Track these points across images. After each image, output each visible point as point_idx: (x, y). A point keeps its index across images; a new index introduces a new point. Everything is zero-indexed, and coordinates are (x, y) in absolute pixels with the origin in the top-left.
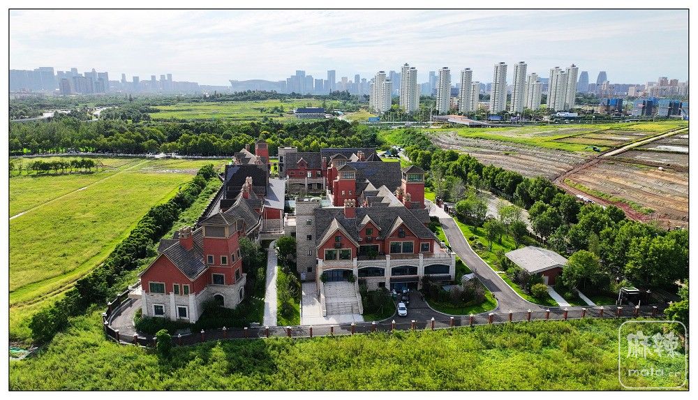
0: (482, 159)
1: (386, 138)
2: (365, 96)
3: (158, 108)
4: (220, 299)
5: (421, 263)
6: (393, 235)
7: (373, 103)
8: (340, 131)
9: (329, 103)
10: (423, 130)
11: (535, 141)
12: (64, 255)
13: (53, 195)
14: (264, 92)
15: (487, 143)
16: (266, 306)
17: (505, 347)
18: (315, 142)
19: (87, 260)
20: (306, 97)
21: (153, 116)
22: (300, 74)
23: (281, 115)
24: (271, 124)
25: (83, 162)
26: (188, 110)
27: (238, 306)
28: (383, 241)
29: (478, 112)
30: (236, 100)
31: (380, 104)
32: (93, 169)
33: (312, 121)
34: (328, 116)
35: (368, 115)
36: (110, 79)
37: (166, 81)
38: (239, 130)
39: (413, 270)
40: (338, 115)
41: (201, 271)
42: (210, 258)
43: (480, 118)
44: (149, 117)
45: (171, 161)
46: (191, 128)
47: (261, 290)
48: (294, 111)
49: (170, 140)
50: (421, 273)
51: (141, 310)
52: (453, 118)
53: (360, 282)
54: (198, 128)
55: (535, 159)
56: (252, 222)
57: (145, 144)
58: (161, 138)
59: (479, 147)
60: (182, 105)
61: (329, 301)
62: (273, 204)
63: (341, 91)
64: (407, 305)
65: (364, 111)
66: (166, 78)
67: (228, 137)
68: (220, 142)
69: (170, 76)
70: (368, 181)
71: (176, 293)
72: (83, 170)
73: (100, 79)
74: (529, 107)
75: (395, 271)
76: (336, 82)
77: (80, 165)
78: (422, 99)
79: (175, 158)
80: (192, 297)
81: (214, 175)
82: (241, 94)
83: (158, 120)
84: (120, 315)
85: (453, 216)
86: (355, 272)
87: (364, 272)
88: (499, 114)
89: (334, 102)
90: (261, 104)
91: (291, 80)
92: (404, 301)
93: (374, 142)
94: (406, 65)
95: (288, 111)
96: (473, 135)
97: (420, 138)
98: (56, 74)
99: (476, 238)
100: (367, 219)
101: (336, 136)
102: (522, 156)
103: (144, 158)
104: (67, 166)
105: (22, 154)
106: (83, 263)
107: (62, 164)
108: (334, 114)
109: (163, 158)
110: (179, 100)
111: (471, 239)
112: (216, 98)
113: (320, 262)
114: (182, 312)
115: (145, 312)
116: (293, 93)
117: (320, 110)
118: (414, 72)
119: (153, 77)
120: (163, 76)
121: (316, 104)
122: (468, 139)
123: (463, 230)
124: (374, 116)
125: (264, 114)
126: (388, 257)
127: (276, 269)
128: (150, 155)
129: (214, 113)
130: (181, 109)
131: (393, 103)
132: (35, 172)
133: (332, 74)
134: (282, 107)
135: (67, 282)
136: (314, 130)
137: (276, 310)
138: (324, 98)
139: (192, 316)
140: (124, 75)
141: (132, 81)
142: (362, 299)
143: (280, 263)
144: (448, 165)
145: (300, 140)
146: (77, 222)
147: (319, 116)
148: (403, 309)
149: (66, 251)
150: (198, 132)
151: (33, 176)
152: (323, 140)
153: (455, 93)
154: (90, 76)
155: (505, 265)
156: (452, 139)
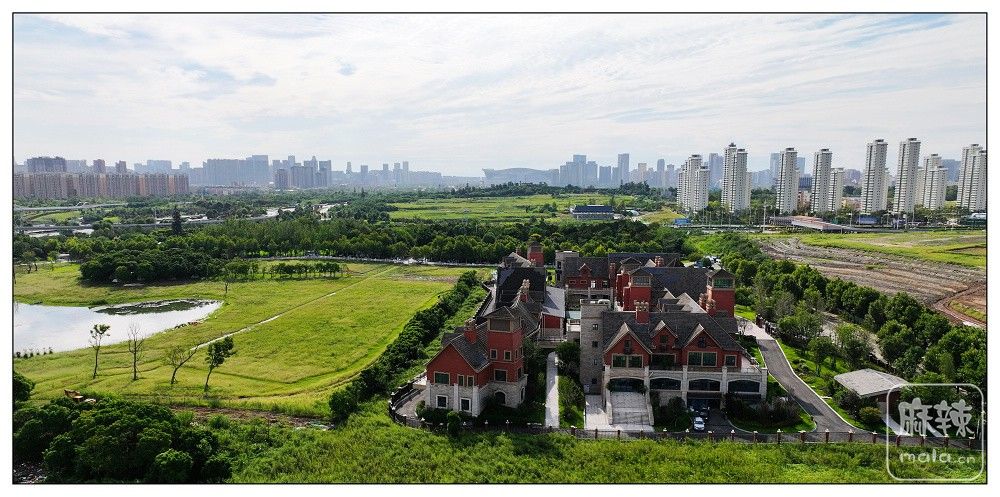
0: (830, 274)
1: (697, 246)
2: (671, 190)
3: (397, 205)
4: (501, 396)
5: (724, 377)
6: (691, 344)
7: (681, 199)
8: (633, 234)
9: (619, 199)
10: (752, 236)
11: (918, 251)
12: (333, 355)
13: (304, 299)
14: (531, 185)
15: (844, 253)
16: (547, 411)
17: (814, 463)
18: (601, 247)
19: (357, 361)
20: (587, 191)
21: (393, 215)
22: (580, 160)
23: (554, 216)
24: (543, 224)
25: (328, 266)
26: (433, 208)
27: (519, 406)
28: (680, 351)
29: (840, 212)
30: (493, 195)
31: (692, 200)
32: (338, 274)
33: (595, 222)
34: (617, 217)
35: (674, 215)
36: (333, 169)
37: (401, 170)
38: (503, 233)
39: (716, 385)
40: (631, 215)
41: (485, 365)
42: (494, 353)
43: (844, 220)
44: (388, 217)
45: (423, 268)
46: (444, 229)
47: (542, 395)
48: (571, 210)
49: (420, 243)
50: (724, 389)
51: (423, 402)
52: (799, 221)
53: (651, 394)
54: (452, 229)
55: (912, 275)
56: (532, 327)
57: (393, 247)
58: (410, 241)
59: (830, 258)
60: (425, 202)
61: (616, 410)
62: (552, 312)
63: (636, 183)
64: (705, 421)
65: (669, 210)
66: (401, 168)
67: (490, 240)
68: (480, 246)
69: (406, 164)
70: (666, 289)
71: (460, 384)
72: (328, 275)
73: (322, 169)
74: (926, 205)
75: (692, 385)
76: (630, 170)
77: (324, 269)
78: (756, 194)
79: (427, 265)
80: (475, 389)
81: (476, 283)
82: (499, 187)
83: (398, 220)
84: (401, 406)
85: (777, 338)
86: (647, 382)
87: (657, 384)
88: (873, 215)
89: (626, 197)
90: (526, 201)
91: (567, 168)
92: (701, 416)
93: (680, 249)
94: (732, 145)
95: (562, 209)
96: (824, 242)
97: (744, 245)
98: (270, 163)
99: (802, 362)
100: (662, 324)
101: (628, 242)
102: (893, 271)
103: (392, 263)
104: (312, 269)
105: (259, 256)
106: (353, 363)
107: (306, 268)
108: (625, 214)
109: (413, 264)
110: (421, 195)
111: (796, 362)
112: (468, 193)
113: (607, 368)
114: (465, 404)
115: (428, 403)
116: (570, 186)
117: (605, 209)
118: (742, 156)
119: (386, 166)
120: (397, 165)
121: (601, 201)
122: (815, 248)
123: (786, 353)
124: (682, 217)
125: (530, 214)
126: (685, 368)
127: (557, 378)
128: (398, 260)
129: (466, 213)
130: (424, 206)
131: (711, 198)
132: (278, 276)
133: (624, 159)
134: (555, 205)
135: (344, 378)
136: (599, 233)
137: (557, 414)
138: (612, 192)
139: (475, 410)
140: (349, 164)
141: (359, 171)
142: (653, 409)
143: (561, 372)
144: (777, 278)
145: (581, 245)
146: (336, 325)
147: (605, 216)
148: (700, 423)
149: (335, 352)
150: (451, 234)
151: (277, 280)
152: (611, 246)
153: (806, 184)
154: (310, 165)
155: (833, 389)
156: (793, 248)
